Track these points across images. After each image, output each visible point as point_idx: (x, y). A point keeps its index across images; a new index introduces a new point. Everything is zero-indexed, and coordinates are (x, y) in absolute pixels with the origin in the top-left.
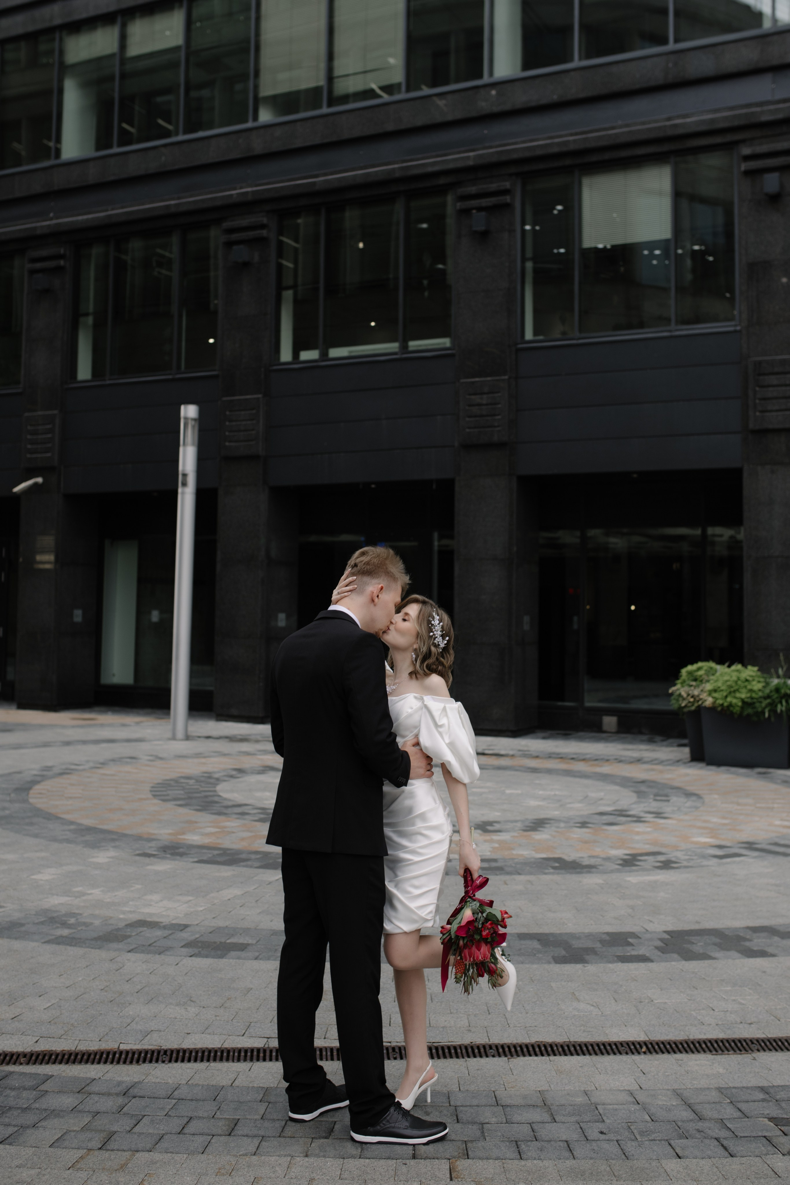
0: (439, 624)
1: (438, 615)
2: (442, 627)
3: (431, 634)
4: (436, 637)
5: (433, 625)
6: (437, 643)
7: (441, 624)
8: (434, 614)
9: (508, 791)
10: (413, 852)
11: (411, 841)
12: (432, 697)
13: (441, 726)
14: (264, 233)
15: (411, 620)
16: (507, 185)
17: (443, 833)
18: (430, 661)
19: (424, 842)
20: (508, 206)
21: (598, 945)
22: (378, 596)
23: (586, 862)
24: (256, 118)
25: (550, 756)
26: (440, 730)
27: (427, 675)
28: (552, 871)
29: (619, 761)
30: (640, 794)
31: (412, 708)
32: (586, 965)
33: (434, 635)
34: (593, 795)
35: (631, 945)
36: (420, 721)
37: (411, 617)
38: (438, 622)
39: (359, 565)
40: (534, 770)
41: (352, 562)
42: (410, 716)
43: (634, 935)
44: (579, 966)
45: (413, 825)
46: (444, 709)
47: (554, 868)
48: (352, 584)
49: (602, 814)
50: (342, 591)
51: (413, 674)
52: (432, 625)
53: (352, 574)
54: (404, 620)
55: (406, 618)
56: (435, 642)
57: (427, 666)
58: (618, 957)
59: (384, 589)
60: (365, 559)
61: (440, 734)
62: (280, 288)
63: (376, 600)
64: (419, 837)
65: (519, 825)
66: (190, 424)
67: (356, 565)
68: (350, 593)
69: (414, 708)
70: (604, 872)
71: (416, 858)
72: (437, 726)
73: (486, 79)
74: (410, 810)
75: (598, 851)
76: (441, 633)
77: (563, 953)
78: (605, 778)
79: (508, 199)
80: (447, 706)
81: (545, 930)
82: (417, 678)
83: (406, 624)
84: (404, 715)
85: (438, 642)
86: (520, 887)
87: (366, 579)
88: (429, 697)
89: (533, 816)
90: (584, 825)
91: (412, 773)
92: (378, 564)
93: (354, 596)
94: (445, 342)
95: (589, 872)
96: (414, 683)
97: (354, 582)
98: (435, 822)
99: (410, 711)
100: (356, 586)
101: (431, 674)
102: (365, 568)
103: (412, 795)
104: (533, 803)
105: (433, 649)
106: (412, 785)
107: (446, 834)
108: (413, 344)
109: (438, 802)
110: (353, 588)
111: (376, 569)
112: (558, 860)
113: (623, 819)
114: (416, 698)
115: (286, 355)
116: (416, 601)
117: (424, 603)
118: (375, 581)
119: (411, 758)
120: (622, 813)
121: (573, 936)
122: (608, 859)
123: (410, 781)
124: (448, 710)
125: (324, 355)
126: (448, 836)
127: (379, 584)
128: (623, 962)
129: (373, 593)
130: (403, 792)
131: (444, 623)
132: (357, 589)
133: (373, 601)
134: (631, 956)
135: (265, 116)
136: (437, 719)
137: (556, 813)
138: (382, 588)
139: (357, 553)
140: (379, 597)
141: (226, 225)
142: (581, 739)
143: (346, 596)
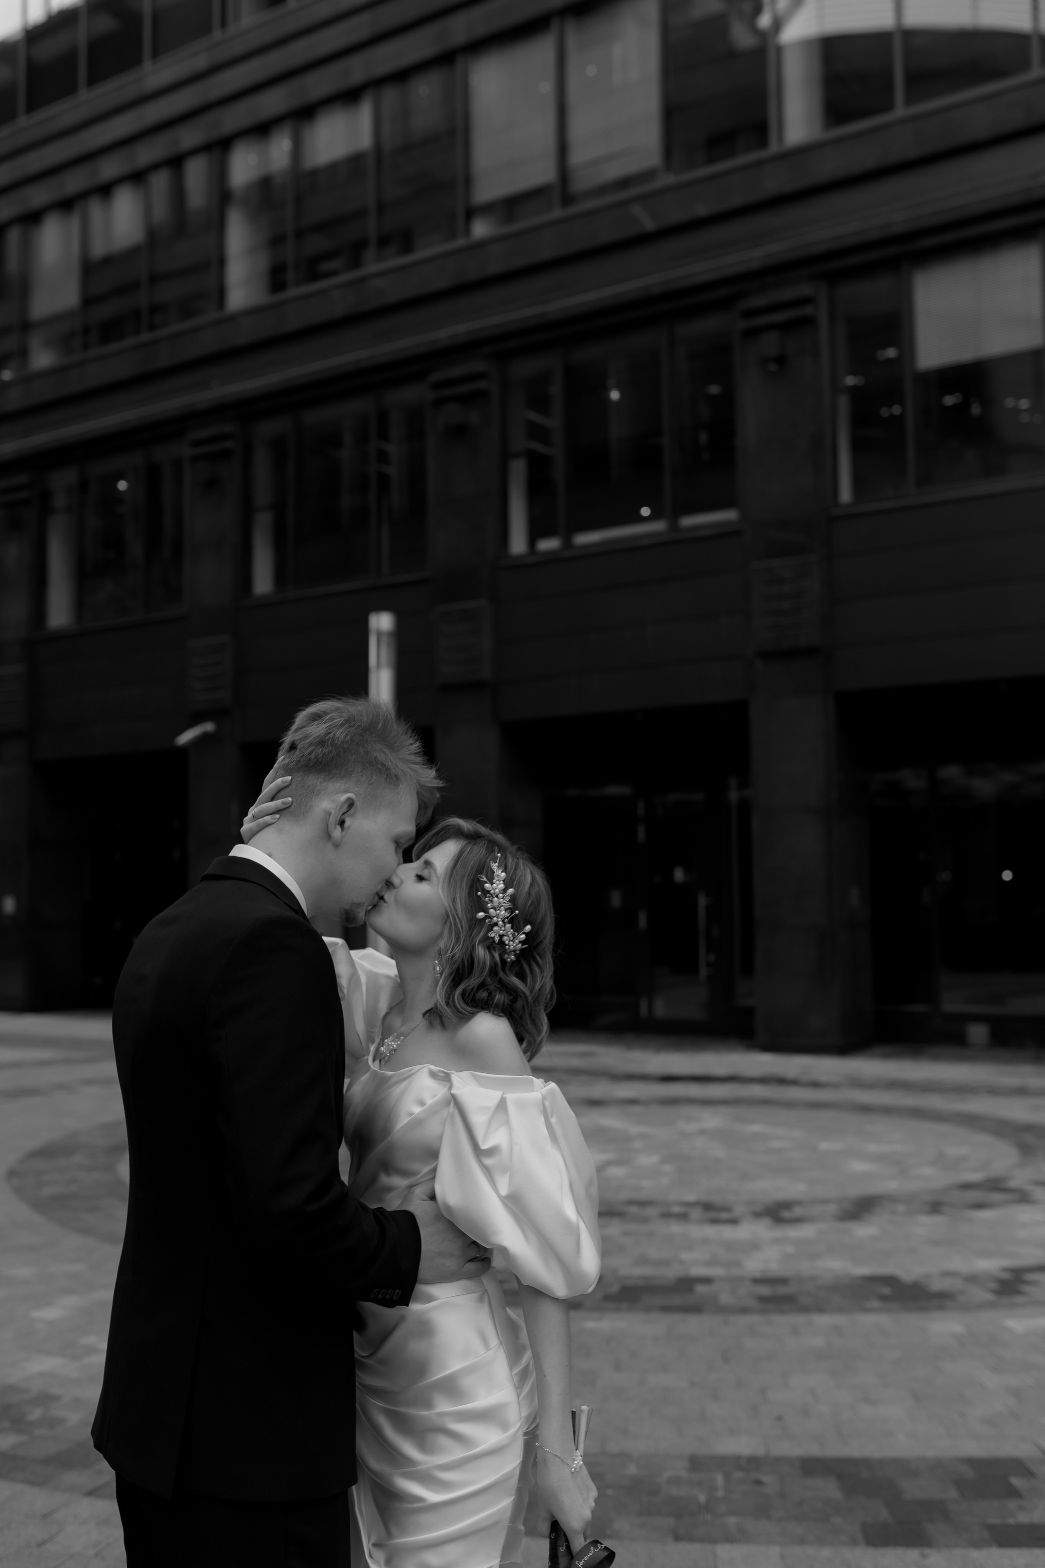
0: (504, 891)
1: (505, 870)
2: (513, 899)
3: (481, 915)
4: (496, 924)
5: (489, 892)
6: (497, 939)
7: (511, 891)
8: (494, 866)
9: (824, 1146)
10: (426, 1478)
11: (423, 1446)
12: (473, 1075)
13: (491, 1152)
14: (482, 385)
15: (434, 879)
16: (805, 290)
17: (504, 1426)
18: (472, 982)
19: (456, 1453)
20: (808, 322)
21: (952, 1494)
22: (342, 823)
23: (937, 1285)
24: (467, 232)
25: (892, 1085)
26: (488, 1161)
27: (465, 1018)
28: (876, 1303)
29: (993, 1091)
30: (1026, 1151)
31: (422, 1103)
32: (927, 1551)
33: (486, 917)
34: (953, 1151)
35: (1014, 1493)
36: (441, 1137)
37: (435, 871)
38: (502, 886)
39: (299, 746)
40: (866, 1109)
41: (288, 739)
42: (418, 1122)
43: (1019, 1466)
44: (912, 1555)
45: (428, 1404)
46: (502, 1105)
47: (883, 1298)
48: (282, 793)
49: (966, 1186)
50: (260, 812)
51: (434, 1017)
52: (486, 892)
53: (287, 771)
54: (420, 878)
55: (425, 873)
56: (491, 935)
57: (463, 995)
58: (991, 1528)
59: (358, 804)
60: (317, 730)
61: (488, 1172)
62: (506, 457)
63: (337, 833)
64: (443, 1441)
65: (832, 1208)
66: (385, 640)
67: (293, 747)
68: (278, 816)
69: (429, 1101)
70: (968, 1308)
71: (433, 1497)
72: (479, 1152)
73: (774, 148)
74: (421, 1368)
75: (959, 1264)
76: (507, 914)
77: (884, 1514)
78: (971, 1121)
79: (807, 310)
80: (510, 1097)
81: (854, 1449)
82: (443, 1026)
83: (424, 889)
84: (402, 1122)
85: (501, 936)
86: (818, 1342)
87: (313, 780)
88: (465, 1074)
89: (855, 1191)
90: (935, 1207)
91: (425, 1267)
92: (342, 742)
93: (285, 824)
94: (729, 515)
95: (941, 1308)
96: (436, 1039)
97: (288, 790)
98: (482, 1401)
99: (417, 1110)
100: (290, 799)
101: (473, 1014)
102: (311, 753)
103: (425, 1329)
104: (859, 1166)
105: (481, 952)
106: (430, 1299)
107: (512, 1431)
108: (688, 521)
109: (494, 1342)
110: (283, 803)
111: (338, 754)
112: (890, 1281)
113: (997, 1197)
114: (433, 1075)
115: (518, 544)
116: (458, 833)
117: (473, 837)
118: (334, 785)
119: (424, 1233)
120: (995, 1185)
121: (905, 1467)
122: (973, 1279)
123: (420, 1288)
124: (511, 1108)
125: (567, 543)
126: (520, 1434)
127: (346, 791)
128: (1001, 1544)
129: (330, 814)
130: (403, 1318)
131: (517, 889)
132: (293, 807)
133: (328, 836)
134: (1019, 1527)
135: (480, 229)
136: (479, 1134)
137: (891, 1186)
138: (351, 804)
139: (301, 718)
140: (347, 824)
141: (436, 376)
142: (937, 1058)
143: (267, 825)
